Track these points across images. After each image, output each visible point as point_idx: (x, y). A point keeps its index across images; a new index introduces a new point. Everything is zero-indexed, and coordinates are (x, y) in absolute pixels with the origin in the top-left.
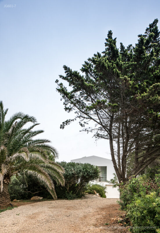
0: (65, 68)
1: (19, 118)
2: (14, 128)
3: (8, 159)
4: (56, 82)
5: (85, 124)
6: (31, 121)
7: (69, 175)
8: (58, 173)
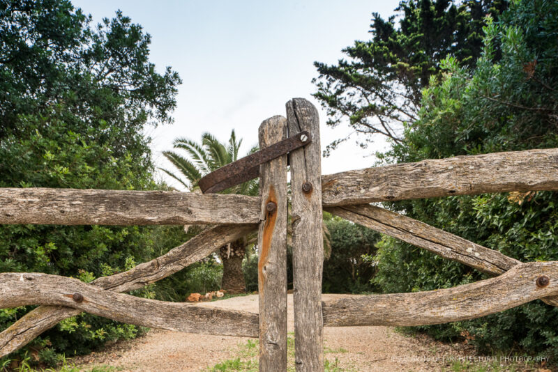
0: (317, 64)
4: (312, 82)
7: (351, 245)
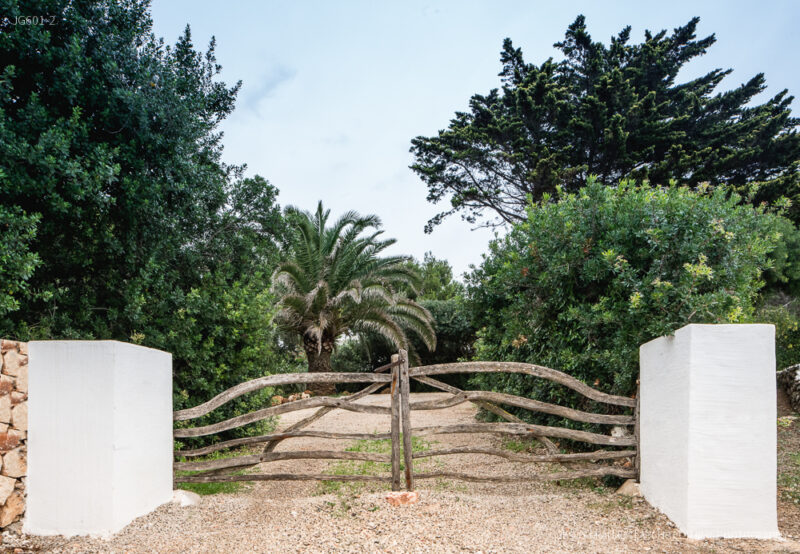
1: (350, 222)
2: (338, 248)
3: (330, 302)
5: (476, 217)
6: (372, 224)
8: (423, 323)
